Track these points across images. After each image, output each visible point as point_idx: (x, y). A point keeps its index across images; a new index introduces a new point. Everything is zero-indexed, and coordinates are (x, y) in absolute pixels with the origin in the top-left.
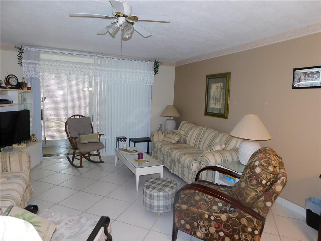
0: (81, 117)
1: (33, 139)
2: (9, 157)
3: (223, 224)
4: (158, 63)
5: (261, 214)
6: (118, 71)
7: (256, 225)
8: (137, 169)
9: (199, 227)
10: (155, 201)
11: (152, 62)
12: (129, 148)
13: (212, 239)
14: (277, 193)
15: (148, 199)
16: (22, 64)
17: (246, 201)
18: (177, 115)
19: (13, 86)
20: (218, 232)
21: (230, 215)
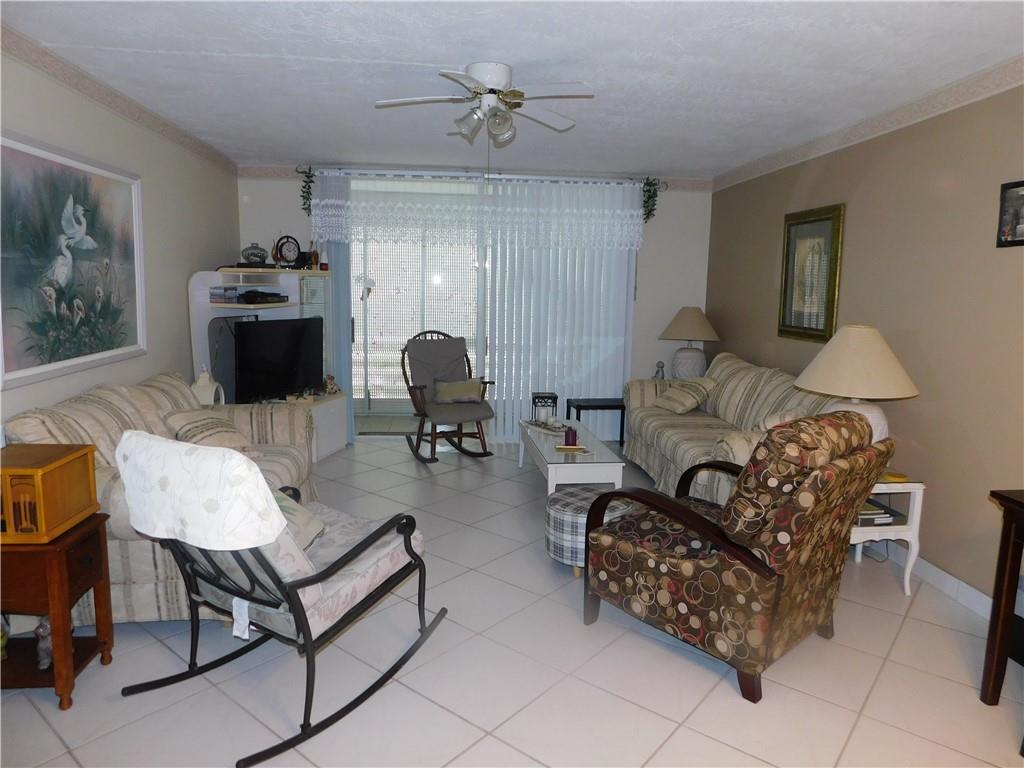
0: (441, 337)
1: (329, 387)
2: (272, 414)
3: (685, 585)
4: (655, 184)
5: (768, 563)
6: (539, 214)
7: (756, 590)
8: (549, 466)
9: (635, 590)
10: (567, 537)
11: (637, 185)
12: (551, 420)
13: (663, 620)
14: (801, 511)
15: (552, 531)
16: (310, 211)
17: (734, 529)
18: (713, 337)
19: (288, 262)
20: (674, 603)
21: (702, 562)
